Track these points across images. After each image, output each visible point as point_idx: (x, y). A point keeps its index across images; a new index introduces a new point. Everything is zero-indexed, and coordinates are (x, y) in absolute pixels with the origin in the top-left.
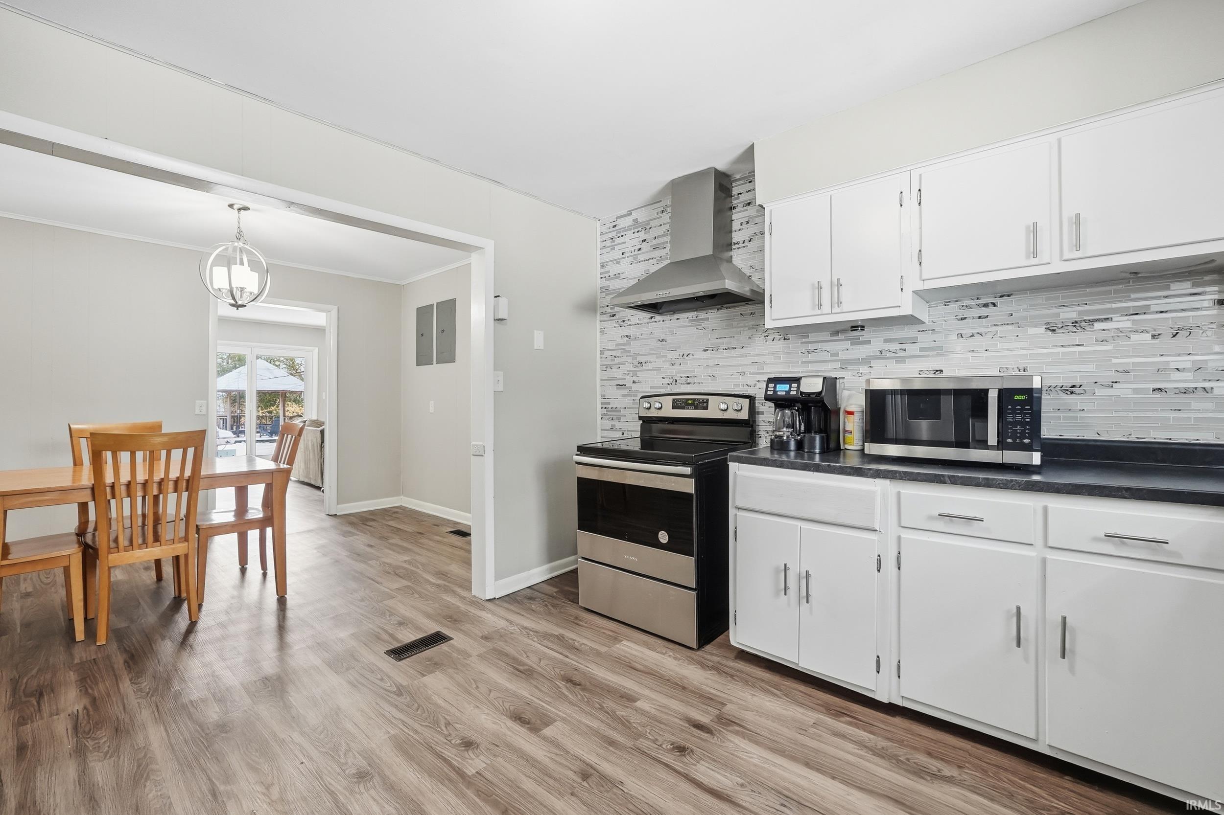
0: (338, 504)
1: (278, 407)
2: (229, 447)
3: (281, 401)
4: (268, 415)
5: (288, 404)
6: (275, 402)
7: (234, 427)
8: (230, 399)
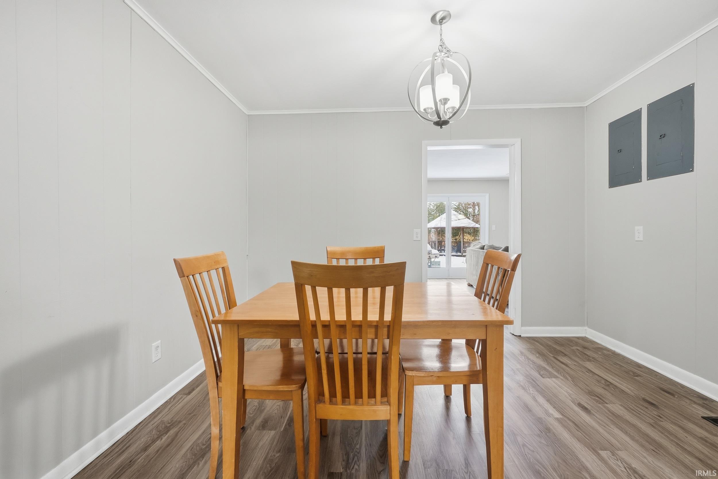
0: (522, 327)
1: (459, 236)
2: (437, 260)
3: (462, 233)
4: (455, 241)
5: (465, 235)
6: (458, 234)
7: (439, 247)
8: (437, 232)
